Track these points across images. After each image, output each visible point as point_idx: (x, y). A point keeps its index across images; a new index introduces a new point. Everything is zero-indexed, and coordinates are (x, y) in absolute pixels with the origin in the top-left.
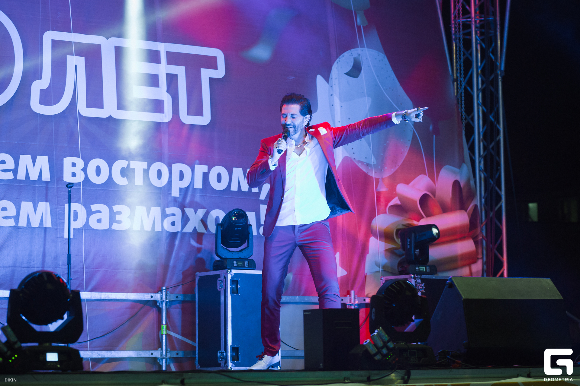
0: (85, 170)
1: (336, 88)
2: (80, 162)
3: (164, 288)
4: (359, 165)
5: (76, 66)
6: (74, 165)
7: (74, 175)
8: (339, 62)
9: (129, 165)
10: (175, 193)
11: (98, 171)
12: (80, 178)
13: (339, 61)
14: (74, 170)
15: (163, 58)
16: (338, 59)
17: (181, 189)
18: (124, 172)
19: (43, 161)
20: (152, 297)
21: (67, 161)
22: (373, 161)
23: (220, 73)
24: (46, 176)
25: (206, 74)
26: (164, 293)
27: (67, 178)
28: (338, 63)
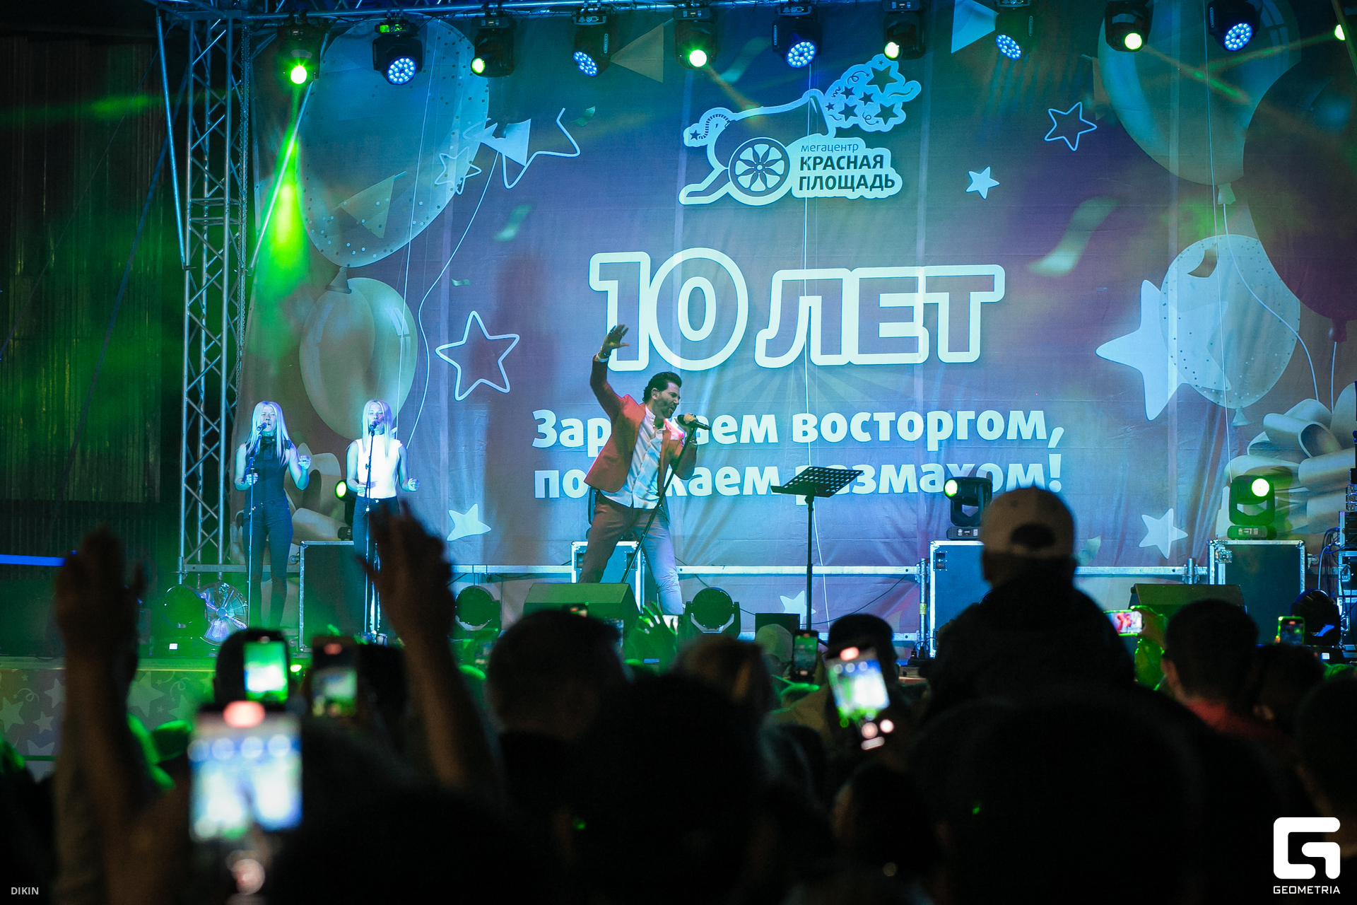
0: (818, 427)
1: (1173, 296)
2: (812, 420)
3: (923, 560)
4: (1205, 394)
5: (810, 307)
6: (805, 422)
7: (805, 434)
8: (1180, 259)
9: (872, 417)
10: (933, 446)
11: (834, 428)
12: (813, 436)
13: (1181, 257)
14: (805, 428)
15: (922, 285)
16: (1180, 255)
17: (940, 442)
18: (866, 426)
19: (769, 421)
20: (907, 570)
21: (797, 419)
22: (1226, 385)
23: (998, 294)
24: (773, 438)
25: (977, 299)
26: (923, 566)
27: (798, 437)
28: (1178, 260)
